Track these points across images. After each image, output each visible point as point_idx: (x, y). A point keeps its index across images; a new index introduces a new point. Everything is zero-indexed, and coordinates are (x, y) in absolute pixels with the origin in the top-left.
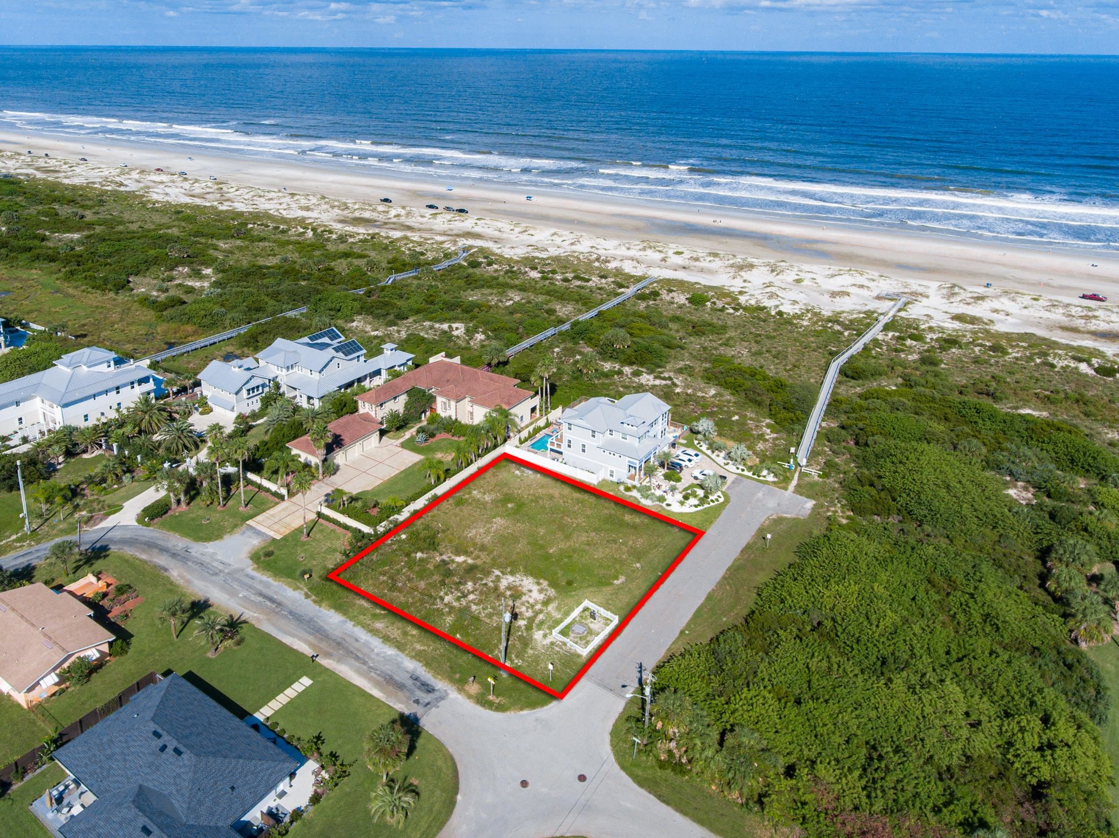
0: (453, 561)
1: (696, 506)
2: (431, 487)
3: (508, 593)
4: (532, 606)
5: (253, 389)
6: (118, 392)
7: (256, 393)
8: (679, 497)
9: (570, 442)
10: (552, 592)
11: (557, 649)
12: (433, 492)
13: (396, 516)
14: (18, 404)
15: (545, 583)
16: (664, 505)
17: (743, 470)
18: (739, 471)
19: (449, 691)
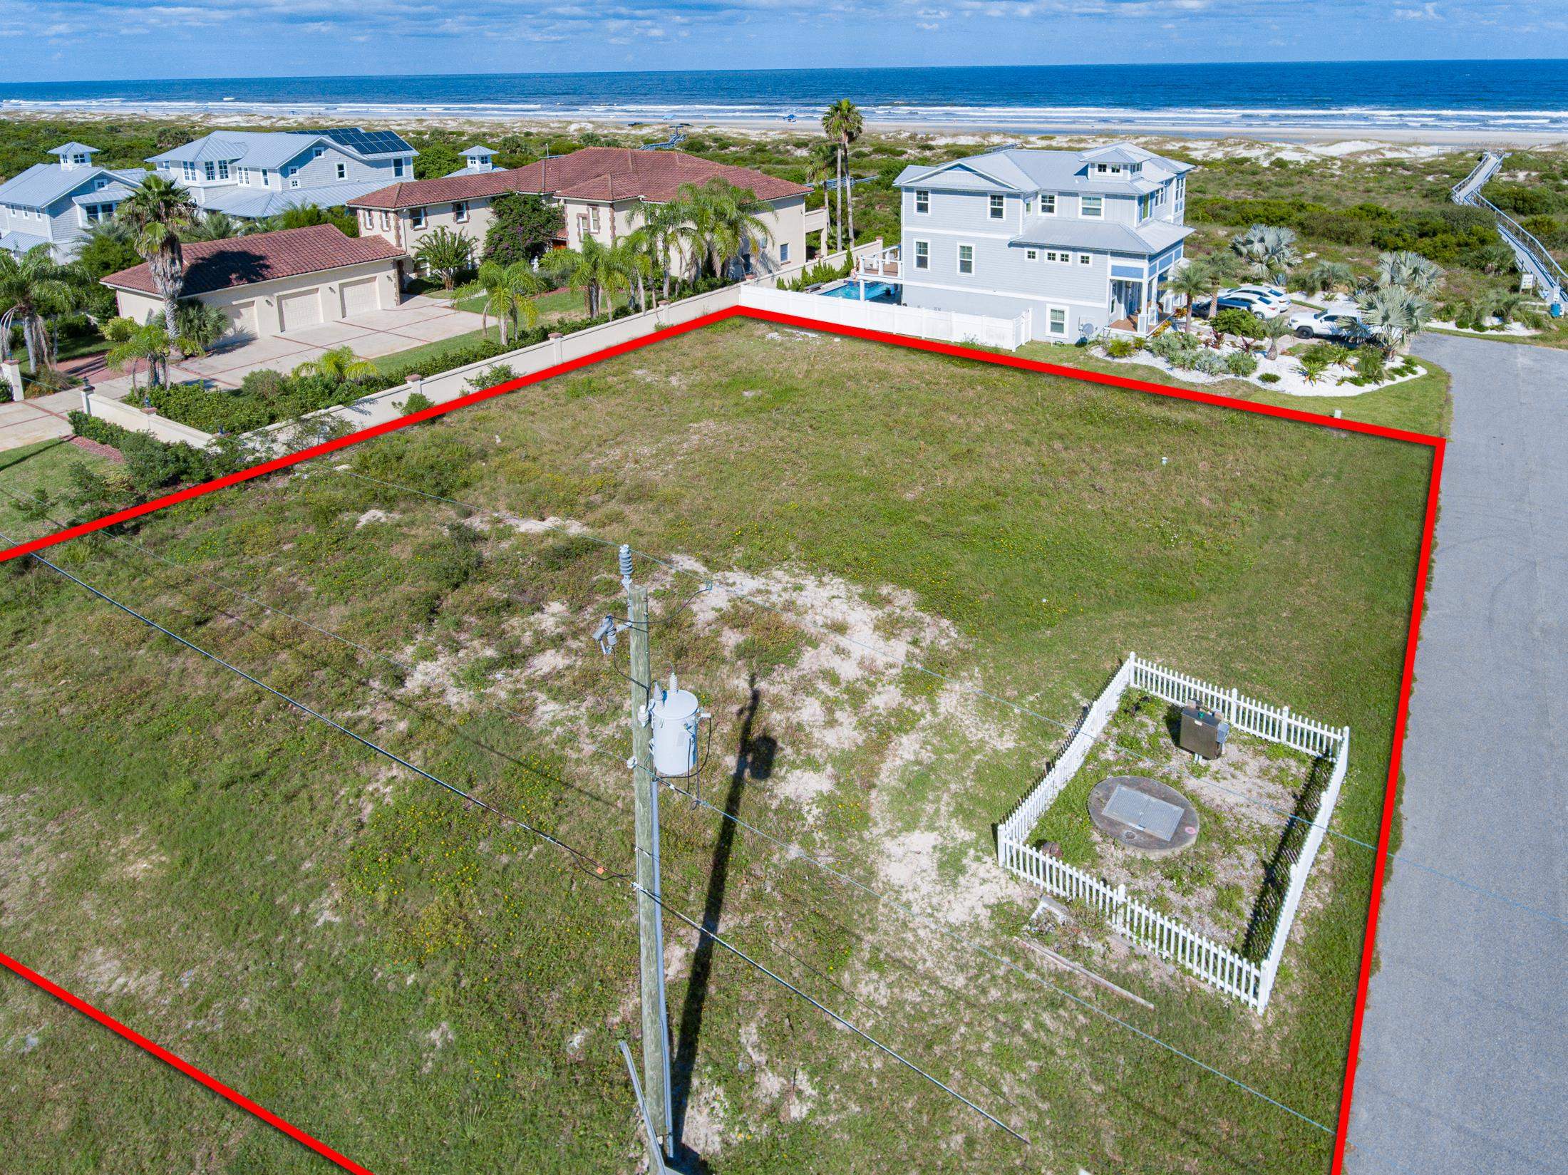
0: (506, 533)
1: (1353, 382)
4: (856, 696)
5: (107, 207)
8: (1292, 362)
9: (923, 247)
10: (942, 634)
12: (499, 361)
13: (342, 413)
15: (904, 600)
16: (1254, 380)
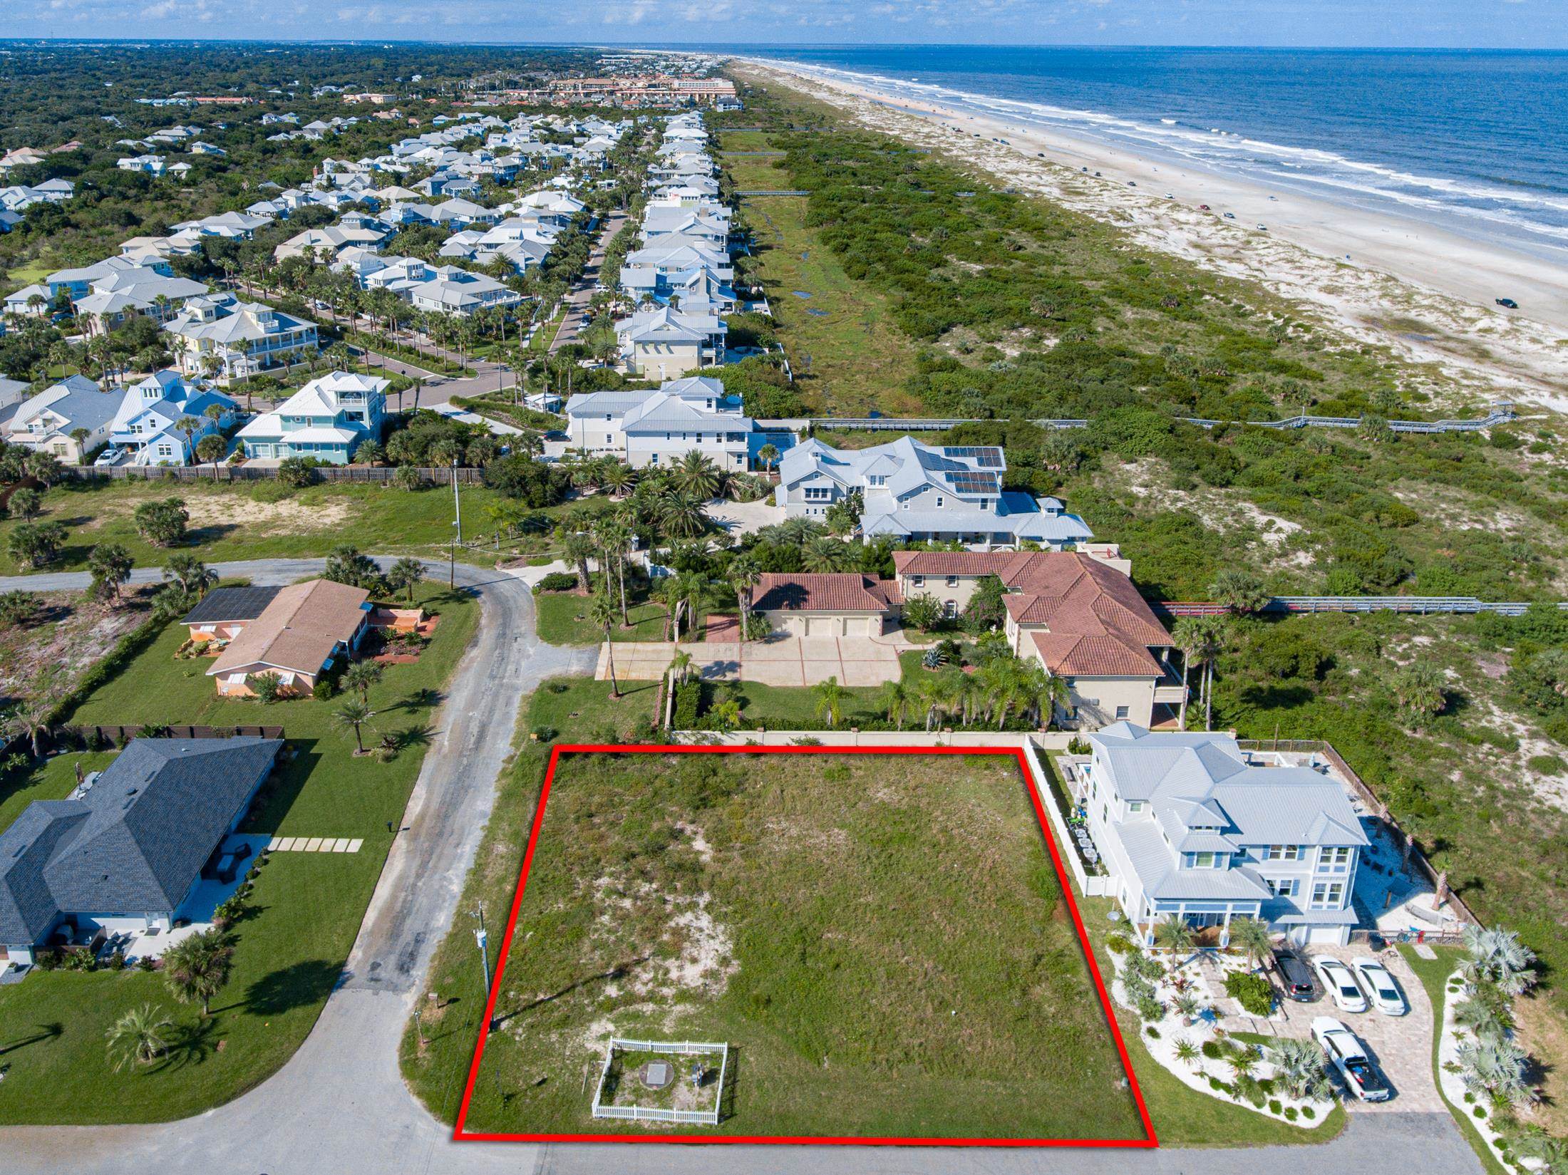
0: (690, 841)
1: (1215, 1083)
2: (822, 726)
3: (666, 937)
4: (664, 983)
5: (816, 491)
6: (699, 441)
7: (820, 499)
8: (1200, 1034)
10: (718, 990)
11: (586, 1069)
13: (718, 734)
14: (609, 417)
16: (1145, 1025)
17: (1479, 1112)
18: (1468, 1109)
19: (414, 989)
